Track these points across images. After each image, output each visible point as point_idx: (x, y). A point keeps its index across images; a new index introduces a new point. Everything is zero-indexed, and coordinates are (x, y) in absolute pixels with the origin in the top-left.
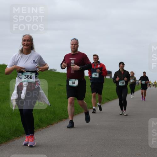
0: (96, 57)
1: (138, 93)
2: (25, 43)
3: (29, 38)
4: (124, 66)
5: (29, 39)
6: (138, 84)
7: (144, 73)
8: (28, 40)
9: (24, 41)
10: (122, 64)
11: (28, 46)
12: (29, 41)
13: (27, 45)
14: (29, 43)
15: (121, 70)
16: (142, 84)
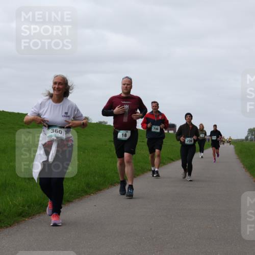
0: (155, 105)
1: (209, 151)
2: (55, 87)
3: (61, 80)
4: (192, 119)
5: (62, 82)
6: (209, 141)
7: (215, 126)
8: (59, 83)
9: (55, 83)
10: (189, 116)
11: (60, 90)
12: (62, 85)
13: (58, 89)
14: (61, 87)
15: (188, 123)
16: (212, 140)
